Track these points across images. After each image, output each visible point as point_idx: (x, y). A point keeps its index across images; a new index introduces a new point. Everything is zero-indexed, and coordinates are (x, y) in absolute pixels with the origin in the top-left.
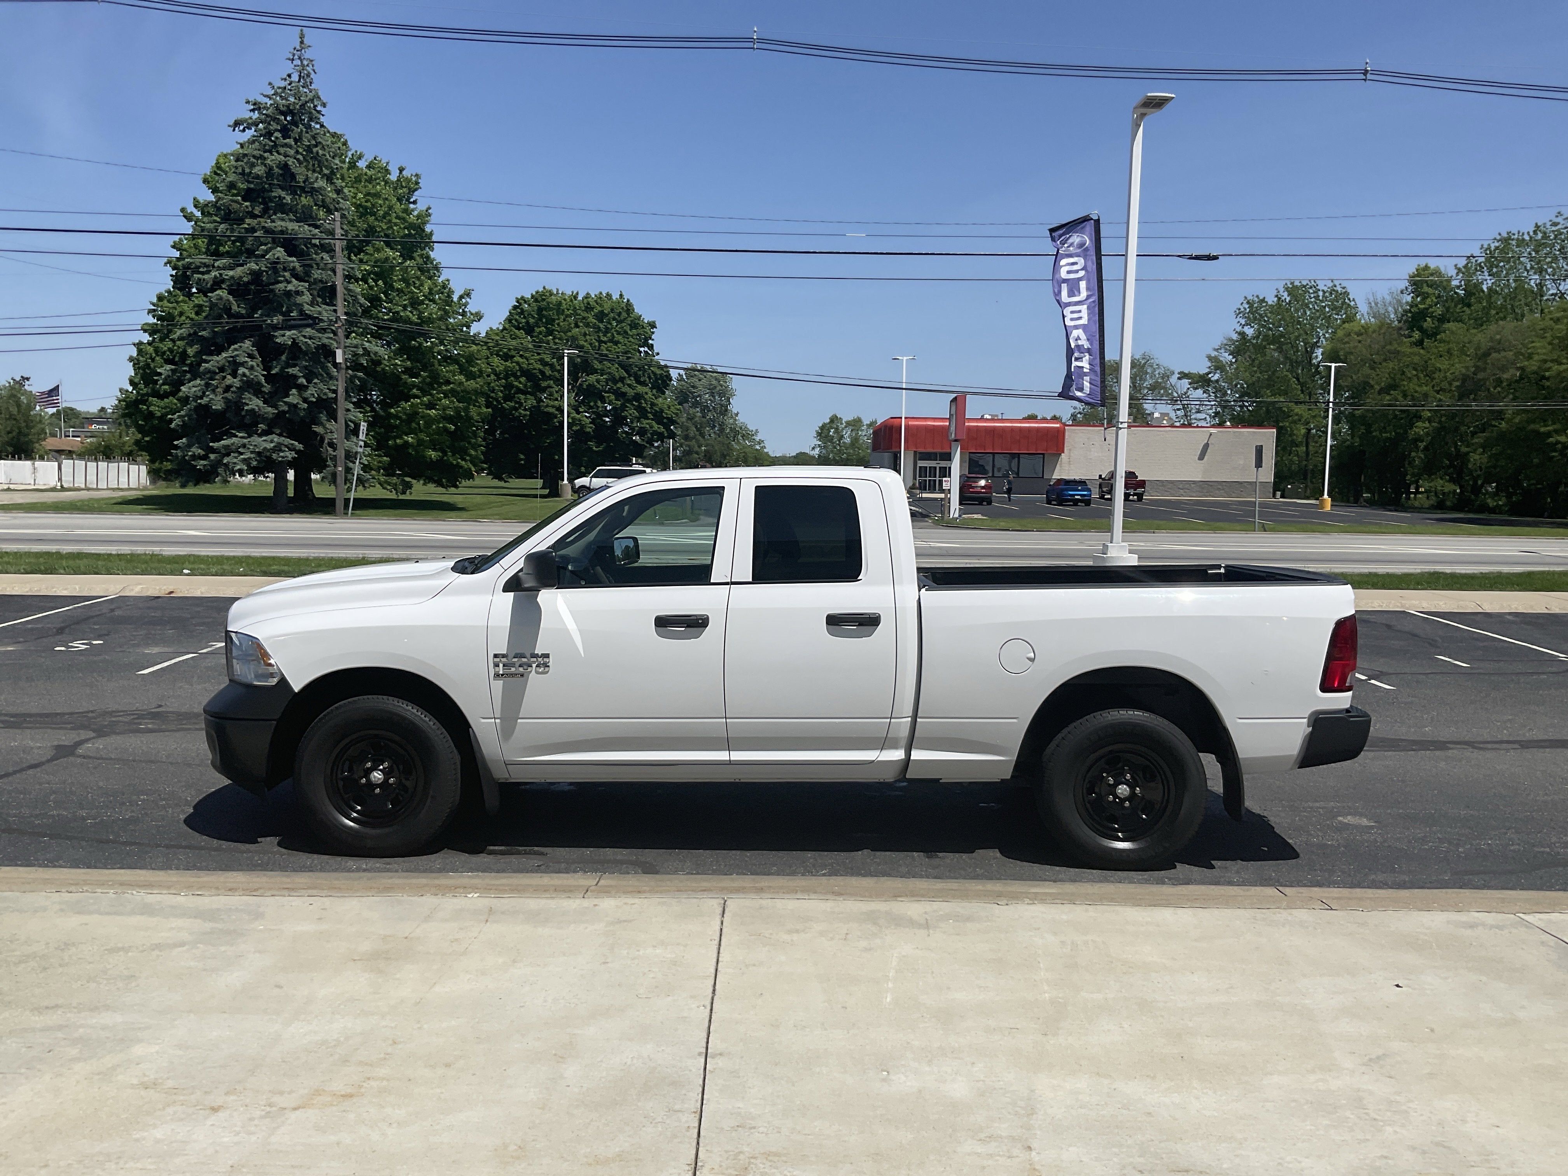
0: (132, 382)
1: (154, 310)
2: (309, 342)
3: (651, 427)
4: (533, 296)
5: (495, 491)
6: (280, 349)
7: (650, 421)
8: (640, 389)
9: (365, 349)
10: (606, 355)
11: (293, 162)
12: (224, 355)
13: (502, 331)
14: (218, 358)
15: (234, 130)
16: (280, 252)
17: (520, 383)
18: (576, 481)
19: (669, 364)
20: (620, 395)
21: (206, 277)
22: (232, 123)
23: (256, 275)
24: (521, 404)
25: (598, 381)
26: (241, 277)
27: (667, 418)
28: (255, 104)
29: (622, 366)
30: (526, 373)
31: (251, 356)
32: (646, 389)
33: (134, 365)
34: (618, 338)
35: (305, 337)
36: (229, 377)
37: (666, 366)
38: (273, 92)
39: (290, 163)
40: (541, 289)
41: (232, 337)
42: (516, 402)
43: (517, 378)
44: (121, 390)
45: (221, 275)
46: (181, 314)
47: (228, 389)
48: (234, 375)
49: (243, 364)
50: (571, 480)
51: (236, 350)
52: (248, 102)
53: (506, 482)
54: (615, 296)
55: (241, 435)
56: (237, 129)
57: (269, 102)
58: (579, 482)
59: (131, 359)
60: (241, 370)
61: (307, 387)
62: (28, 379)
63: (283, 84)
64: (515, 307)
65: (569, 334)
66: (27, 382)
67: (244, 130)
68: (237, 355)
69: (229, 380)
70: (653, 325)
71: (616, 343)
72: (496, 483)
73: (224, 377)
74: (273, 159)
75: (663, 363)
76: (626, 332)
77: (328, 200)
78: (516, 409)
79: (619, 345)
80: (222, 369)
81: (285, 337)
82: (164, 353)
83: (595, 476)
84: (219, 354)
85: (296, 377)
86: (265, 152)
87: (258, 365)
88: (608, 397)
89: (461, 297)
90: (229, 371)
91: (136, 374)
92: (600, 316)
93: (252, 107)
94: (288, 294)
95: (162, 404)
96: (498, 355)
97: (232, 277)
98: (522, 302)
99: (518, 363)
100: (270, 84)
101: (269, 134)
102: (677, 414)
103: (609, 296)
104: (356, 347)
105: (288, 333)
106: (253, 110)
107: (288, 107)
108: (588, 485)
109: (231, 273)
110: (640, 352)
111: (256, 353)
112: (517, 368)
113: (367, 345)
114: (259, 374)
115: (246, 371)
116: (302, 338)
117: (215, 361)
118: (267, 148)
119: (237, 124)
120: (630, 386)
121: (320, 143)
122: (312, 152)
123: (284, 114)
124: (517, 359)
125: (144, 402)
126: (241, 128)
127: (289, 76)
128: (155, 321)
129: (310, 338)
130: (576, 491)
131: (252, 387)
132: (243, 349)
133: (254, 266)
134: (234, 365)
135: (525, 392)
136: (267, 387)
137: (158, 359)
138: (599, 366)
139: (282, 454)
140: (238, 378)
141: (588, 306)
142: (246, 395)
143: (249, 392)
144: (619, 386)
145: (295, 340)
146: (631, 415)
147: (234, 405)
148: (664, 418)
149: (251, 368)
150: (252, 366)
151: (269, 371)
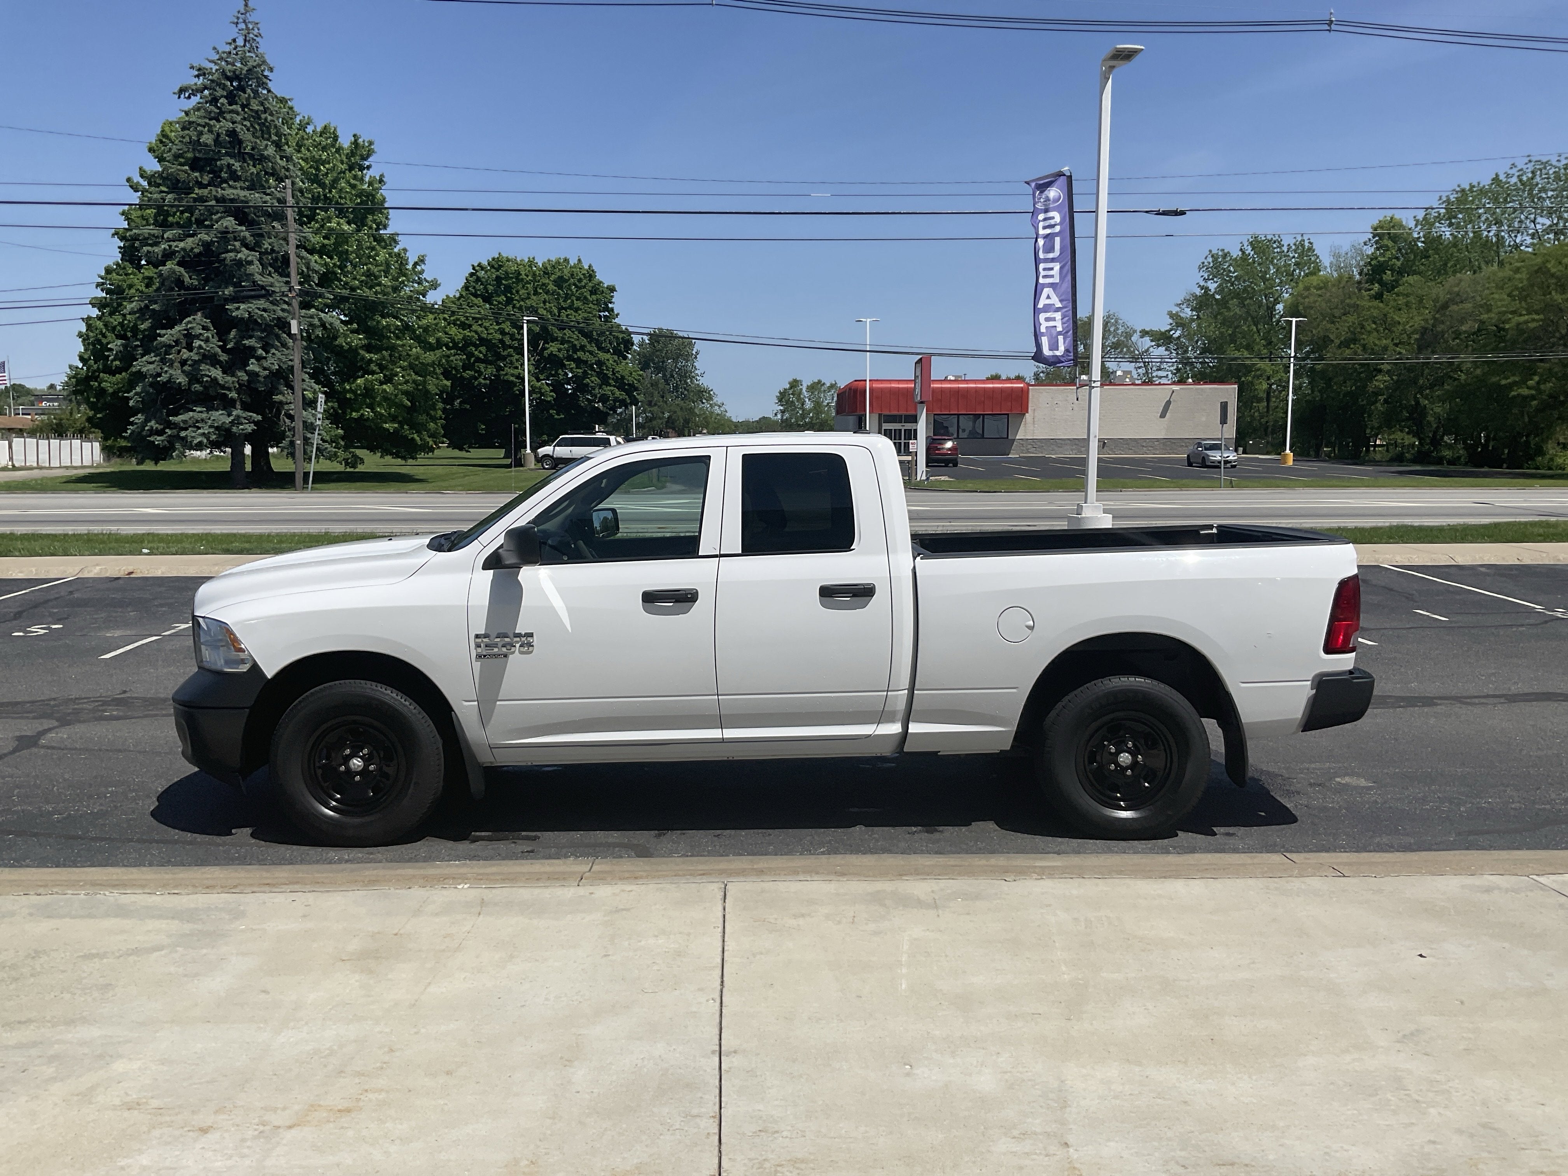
0: (82, 359)
1: (103, 284)
2: (265, 315)
3: (613, 394)
4: (489, 263)
5: (456, 462)
6: (236, 323)
7: (612, 388)
8: (602, 356)
9: (322, 320)
10: (567, 323)
11: (242, 129)
12: (177, 328)
13: (459, 299)
14: (172, 332)
15: (179, 97)
16: (229, 222)
17: (480, 352)
18: (539, 450)
19: (630, 329)
20: (579, 362)
21: (156, 249)
22: (176, 90)
23: (207, 245)
24: (480, 373)
25: (558, 349)
26: (192, 249)
27: (629, 385)
28: (199, 70)
29: (581, 332)
30: (483, 341)
31: (205, 328)
32: (608, 356)
33: (84, 341)
34: (577, 304)
35: (259, 309)
36: (184, 350)
37: (628, 331)
38: (217, 57)
39: (238, 130)
40: (497, 256)
41: (184, 310)
42: (476, 371)
43: (476, 346)
44: (70, 367)
45: (170, 246)
46: (131, 287)
47: (183, 363)
48: (190, 348)
49: (198, 337)
50: (534, 449)
51: (190, 322)
52: (192, 67)
53: (467, 452)
54: (574, 262)
55: (198, 409)
56: (182, 96)
57: (215, 68)
58: (543, 451)
59: (80, 335)
60: (197, 343)
61: (266, 357)
63: (228, 48)
64: (472, 275)
67: (189, 97)
68: (192, 328)
69: (185, 354)
70: (612, 289)
71: (577, 310)
72: (457, 453)
73: (179, 352)
74: (221, 126)
75: (624, 328)
76: (585, 298)
77: (277, 167)
78: (476, 379)
79: (580, 312)
80: (177, 342)
81: (241, 310)
82: (114, 328)
83: (558, 445)
84: (172, 327)
85: (252, 349)
86: (210, 119)
87: (213, 337)
88: (569, 364)
89: (416, 265)
90: (184, 345)
91: (86, 350)
92: (560, 282)
93: (197, 73)
94: (239, 263)
95: (114, 380)
96: (455, 324)
97: (184, 249)
98: (479, 269)
99: (476, 332)
100: (214, 48)
101: (214, 101)
102: (639, 381)
103: (566, 260)
104: (312, 317)
105: (242, 306)
106: (198, 76)
107: (234, 72)
108: (551, 454)
109: (182, 245)
110: (600, 317)
111: (210, 325)
112: (476, 337)
113: (322, 315)
114: (214, 346)
115: (202, 343)
116: (257, 311)
117: (167, 336)
118: (212, 115)
119: (182, 91)
120: (591, 353)
121: (268, 108)
122: (260, 118)
123: (231, 80)
124: (475, 327)
125: (96, 379)
126: (187, 95)
127: (234, 41)
128: (104, 295)
129: (265, 310)
130: (540, 460)
131: (211, 359)
132: (196, 321)
133: (204, 236)
134: (189, 337)
135: (485, 361)
136: (224, 357)
137: (108, 334)
138: (559, 334)
139: (241, 427)
140: (195, 350)
141: (546, 273)
142: (203, 367)
143: (206, 364)
144: (580, 354)
145: (250, 313)
146: (592, 382)
147: (194, 378)
148: (626, 384)
149: (207, 340)
150: (208, 337)
151: (225, 343)
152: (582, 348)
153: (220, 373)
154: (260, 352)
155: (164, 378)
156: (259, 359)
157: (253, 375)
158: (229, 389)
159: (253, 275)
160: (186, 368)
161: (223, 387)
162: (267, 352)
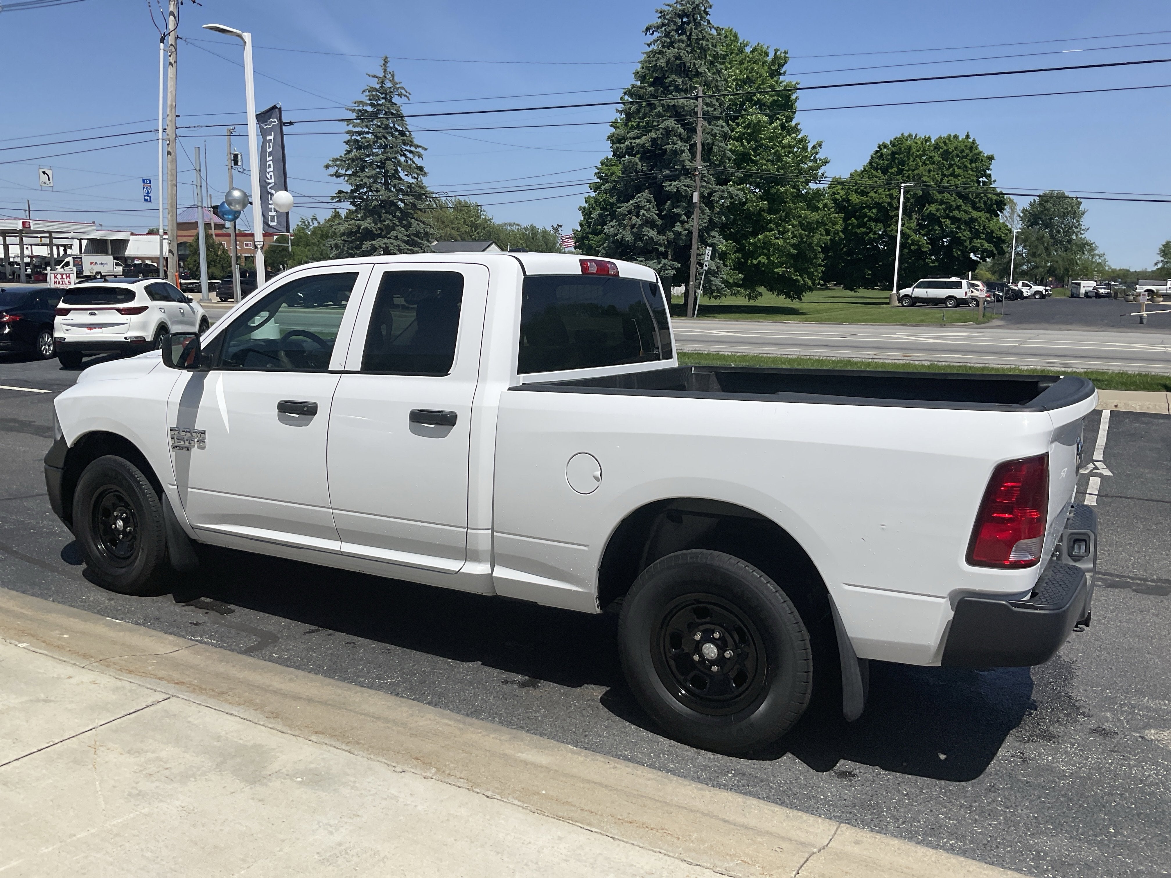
0: (581, 225)
1: (598, 173)
2: (688, 190)
3: (982, 246)
4: (891, 142)
5: (854, 300)
6: (669, 196)
8: (975, 214)
9: (729, 192)
10: (947, 188)
11: (684, 54)
12: (631, 202)
13: (862, 172)
14: (627, 204)
15: (646, 34)
16: (670, 123)
17: (872, 213)
18: (901, 291)
19: (1004, 191)
20: (954, 220)
21: (622, 146)
22: (644, 29)
23: (654, 141)
24: (871, 230)
25: (937, 210)
26: (644, 144)
27: (996, 238)
28: (661, 12)
29: (960, 195)
30: (878, 205)
31: (649, 201)
32: (979, 214)
33: (582, 212)
34: (957, 171)
35: (685, 186)
36: (634, 217)
37: (1001, 193)
39: (682, 54)
40: (899, 135)
41: (639, 189)
42: (868, 228)
43: (870, 209)
44: (573, 230)
45: (631, 143)
46: (612, 174)
47: (633, 226)
48: (638, 215)
49: (643, 208)
51: (639, 197)
52: (657, 11)
53: (855, 292)
54: (962, 137)
55: (640, 259)
56: (648, 33)
57: (671, 9)
58: (903, 292)
59: (580, 209)
60: (642, 212)
61: (687, 222)
62: (561, 226)
64: (877, 152)
65: (916, 172)
66: (561, 228)
67: (653, 33)
68: (640, 201)
69: (635, 220)
70: (991, 158)
71: (957, 177)
72: (849, 293)
73: (631, 218)
74: (671, 52)
75: (998, 191)
76: (966, 166)
78: (867, 234)
79: (960, 178)
80: (630, 212)
81: (671, 187)
83: (917, 287)
84: (628, 201)
85: (679, 215)
86: (664, 48)
87: (653, 208)
88: (945, 222)
89: (814, 147)
90: (634, 214)
91: (583, 219)
92: (946, 155)
93: (660, 15)
94: (675, 152)
95: (597, 238)
96: (856, 192)
97: (639, 144)
98: (882, 147)
99: (871, 197)
101: (667, 35)
102: (1006, 234)
103: (956, 137)
104: (723, 191)
105: (674, 183)
106: (660, 17)
107: (683, 11)
108: (910, 294)
109: (638, 141)
110: (979, 182)
111: (652, 199)
112: (870, 201)
113: (731, 189)
114: (653, 214)
115: (645, 212)
116: (683, 187)
117: (624, 208)
118: (666, 44)
119: (648, 29)
120: (966, 212)
121: (705, 36)
122: (699, 44)
123: (680, 17)
124: (872, 194)
125: (588, 238)
126: (651, 32)
128: (599, 180)
129: (688, 186)
130: (900, 299)
131: (649, 223)
132: (644, 197)
133: (653, 135)
134: (638, 208)
135: (876, 220)
136: (659, 222)
137: (596, 208)
138: (939, 197)
139: (666, 272)
140: (640, 218)
141: (937, 147)
142: (645, 229)
143: (647, 227)
144: (956, 213)
145: (678, 188)
146: (964, 236)
147: (638, 237)
148: (995, 238)
149: (649, 210)
150: (649, 208)
151: (661, 211)
152: (958, 208)
153: (655, 233)
154: (684, 217)
155: (619, 237)
156: (682, 222)
157: (678, 234)
158: (660, 245)
159: (684, 161)
160: (634, 230)
161: (656, 244)
162: (688, 218)
